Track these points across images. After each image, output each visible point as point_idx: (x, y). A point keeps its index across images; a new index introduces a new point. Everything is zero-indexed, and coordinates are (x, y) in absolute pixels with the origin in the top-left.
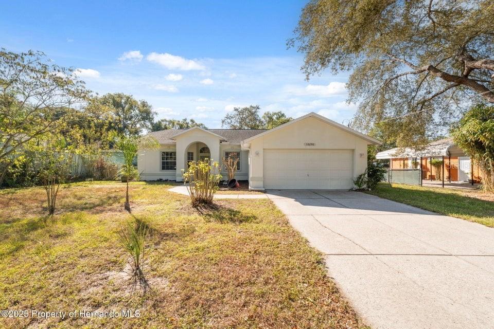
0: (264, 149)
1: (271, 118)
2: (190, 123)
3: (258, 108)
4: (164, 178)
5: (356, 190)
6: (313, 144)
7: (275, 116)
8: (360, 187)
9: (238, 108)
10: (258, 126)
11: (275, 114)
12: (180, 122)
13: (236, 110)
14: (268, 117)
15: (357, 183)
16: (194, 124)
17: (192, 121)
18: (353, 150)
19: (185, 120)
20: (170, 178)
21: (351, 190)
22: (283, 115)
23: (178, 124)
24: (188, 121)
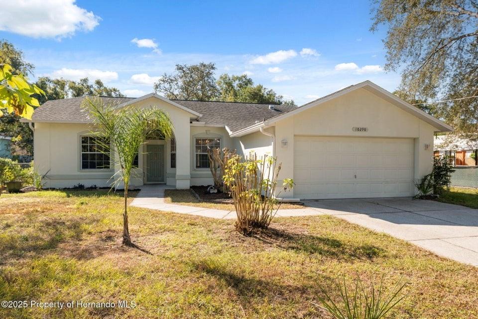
0: (295, 136)
1: (230, 85)
2: (96, 86)
3: (213, 68)
4: (87, 184)
5: (421, 198)
6: (365, 130)
7: (237, 82)
8: (425, 192)
9: (183, 66)
10: (209, 97)
11: (237, 78)
12: (77, 84)
13: (180, 68)
14: (226, 83)
15: (421, 187)
16: (102, 88)
17: (99, 83)
18: (415, 140)
19: (85, 80)
20: (99, 184)
21: (414, 198)
22: (249, 82)
23: (71, 88)
24: (92, 82)
